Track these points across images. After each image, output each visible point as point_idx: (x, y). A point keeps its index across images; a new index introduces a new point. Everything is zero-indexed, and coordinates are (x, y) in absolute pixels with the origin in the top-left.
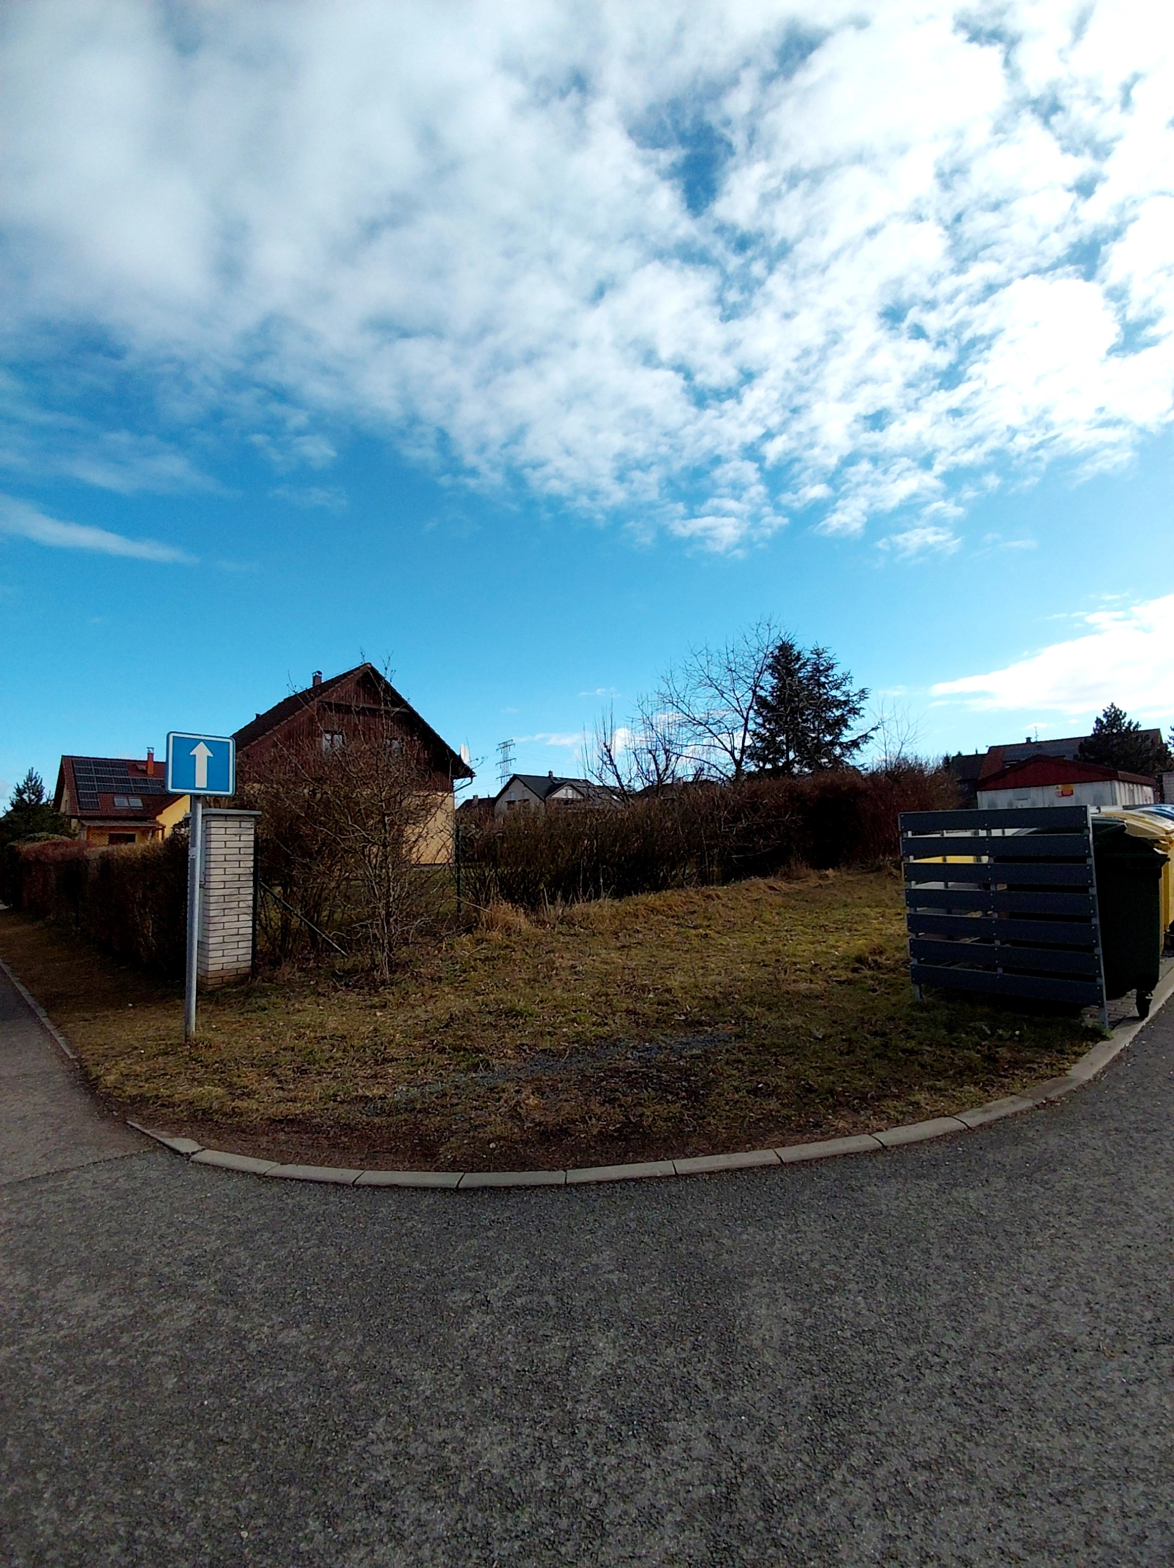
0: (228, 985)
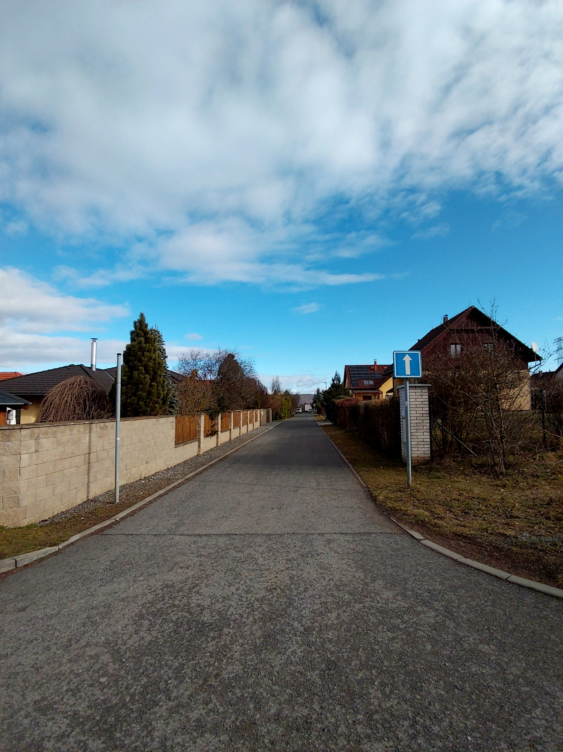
0: (421, 464)
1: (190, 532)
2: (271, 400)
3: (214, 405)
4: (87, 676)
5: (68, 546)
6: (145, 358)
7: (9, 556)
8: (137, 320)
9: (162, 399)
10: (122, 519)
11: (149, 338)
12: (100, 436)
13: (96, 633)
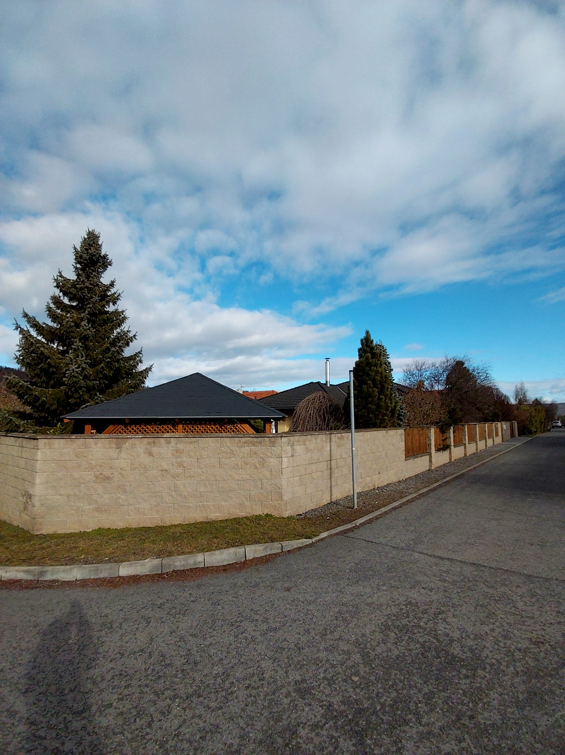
1: (430, 552)
2: (516, 412)
3: (445, 417)
4: (340, 669)
5: (319, 541)
6: (372, 372)
7: (277, 541)
8: (363, 338)
9: (390, 412)
10: (362, 524)
11: (375, 353)
12: (338, 446)
13: (347, 629)
